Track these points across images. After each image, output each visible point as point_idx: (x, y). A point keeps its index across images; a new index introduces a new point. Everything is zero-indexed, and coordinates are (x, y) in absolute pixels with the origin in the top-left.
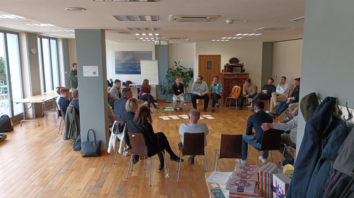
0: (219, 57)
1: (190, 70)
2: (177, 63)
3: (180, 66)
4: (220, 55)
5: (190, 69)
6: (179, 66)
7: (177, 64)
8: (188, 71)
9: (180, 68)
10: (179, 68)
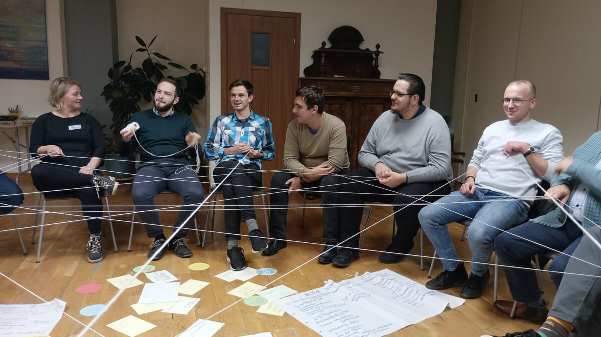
0: (294, 19)
1: (193, 71)
2: (147, 42)
3: (156, 54)
4: (299, 15)
5: (194, 66)
6: (153, 56)
7: (147, 45)
8: (187, 74)
9: (155, 59)
10: (154, 61)
